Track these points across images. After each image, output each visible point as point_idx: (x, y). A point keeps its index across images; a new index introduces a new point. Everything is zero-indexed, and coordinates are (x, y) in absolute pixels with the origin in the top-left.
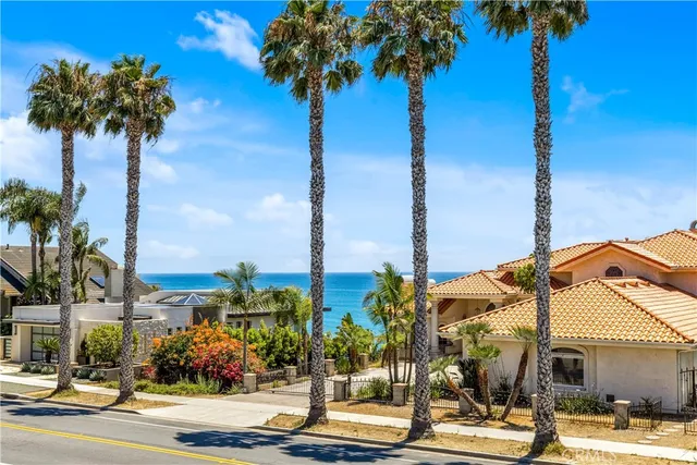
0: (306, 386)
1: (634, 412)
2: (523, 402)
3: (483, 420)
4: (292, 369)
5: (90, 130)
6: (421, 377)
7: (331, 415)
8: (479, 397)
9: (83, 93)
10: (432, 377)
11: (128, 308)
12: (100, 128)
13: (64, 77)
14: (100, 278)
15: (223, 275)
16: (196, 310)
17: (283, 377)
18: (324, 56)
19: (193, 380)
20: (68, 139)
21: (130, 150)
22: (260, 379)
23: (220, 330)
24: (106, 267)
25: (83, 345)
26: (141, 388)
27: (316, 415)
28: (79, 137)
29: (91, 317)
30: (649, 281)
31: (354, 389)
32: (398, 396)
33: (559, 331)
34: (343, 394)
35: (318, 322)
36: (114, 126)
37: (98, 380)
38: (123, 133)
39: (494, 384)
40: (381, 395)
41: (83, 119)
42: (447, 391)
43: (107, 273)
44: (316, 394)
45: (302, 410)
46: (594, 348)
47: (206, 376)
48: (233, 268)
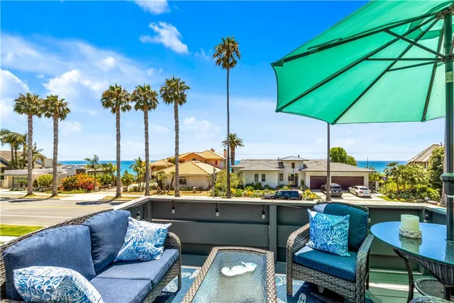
0: (115, 189)
1: (197, 190)
2: (172, 189)
3: (163, 194)
4: (110, 185)
5: (40, 115)
6: (147, 185)
7: (122, 195)
8: (162, 189)
9: (37, 104)
10: (150, 184)
11: (55, 169)
12: (43, 115)
13: (29, 98)
14: (40, 161)
15: (88, 160)
16: (77, 170)
17: (107, 187)
18: (121, 103)
19: (78, 189)
20: (30, 117)
21: (54, 123)
22: (100, 188)
23: (86, 176)
24: (42, 158)
25: (36, 181)
26: (59, 193)
27: (118, 195)
28: (35, 118)
29: (37, 173)
30: (202, 162)
31: (129, 189)
32: (141, 190)
33: (181, 172)
34: (126, 191)
35: (118, 171)
36: (48, 115)
37: (43, 191)
38: (51, 117)
39: (165, 185)
40: (135, 190)
41: (37, 112)
42: (154, 188)
43: (42, 160)
44: (118, 191)
45: (114, 195)
46: (189, 176)
47: (82, 188)
48: (92, 158)
